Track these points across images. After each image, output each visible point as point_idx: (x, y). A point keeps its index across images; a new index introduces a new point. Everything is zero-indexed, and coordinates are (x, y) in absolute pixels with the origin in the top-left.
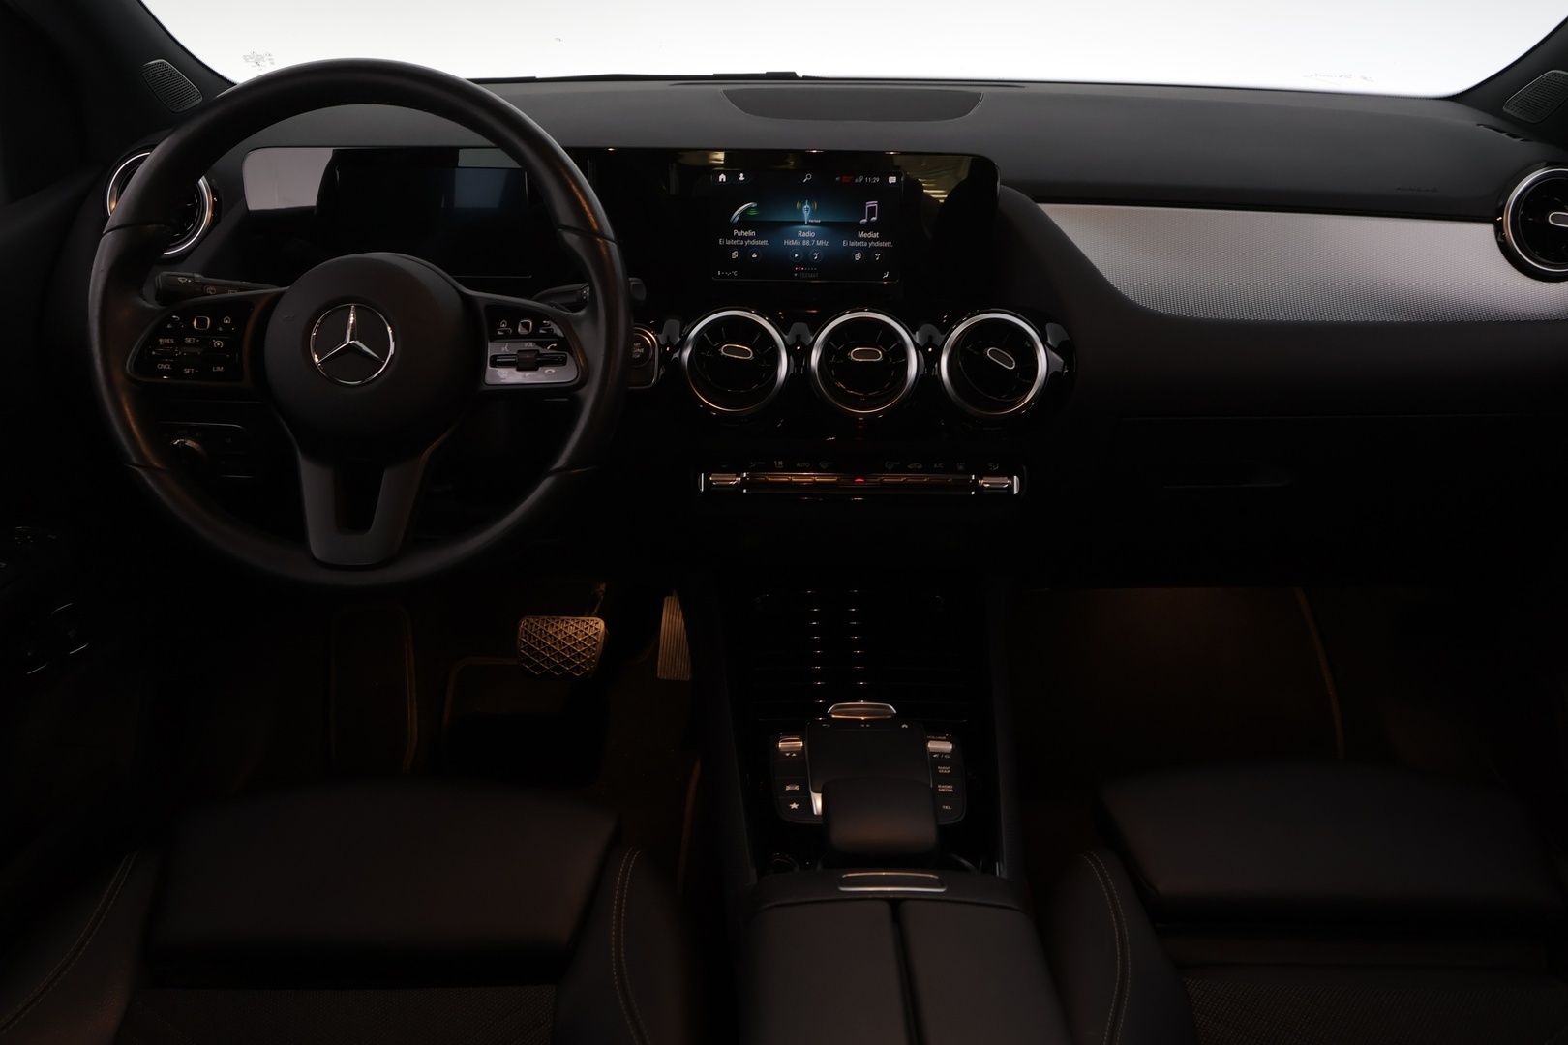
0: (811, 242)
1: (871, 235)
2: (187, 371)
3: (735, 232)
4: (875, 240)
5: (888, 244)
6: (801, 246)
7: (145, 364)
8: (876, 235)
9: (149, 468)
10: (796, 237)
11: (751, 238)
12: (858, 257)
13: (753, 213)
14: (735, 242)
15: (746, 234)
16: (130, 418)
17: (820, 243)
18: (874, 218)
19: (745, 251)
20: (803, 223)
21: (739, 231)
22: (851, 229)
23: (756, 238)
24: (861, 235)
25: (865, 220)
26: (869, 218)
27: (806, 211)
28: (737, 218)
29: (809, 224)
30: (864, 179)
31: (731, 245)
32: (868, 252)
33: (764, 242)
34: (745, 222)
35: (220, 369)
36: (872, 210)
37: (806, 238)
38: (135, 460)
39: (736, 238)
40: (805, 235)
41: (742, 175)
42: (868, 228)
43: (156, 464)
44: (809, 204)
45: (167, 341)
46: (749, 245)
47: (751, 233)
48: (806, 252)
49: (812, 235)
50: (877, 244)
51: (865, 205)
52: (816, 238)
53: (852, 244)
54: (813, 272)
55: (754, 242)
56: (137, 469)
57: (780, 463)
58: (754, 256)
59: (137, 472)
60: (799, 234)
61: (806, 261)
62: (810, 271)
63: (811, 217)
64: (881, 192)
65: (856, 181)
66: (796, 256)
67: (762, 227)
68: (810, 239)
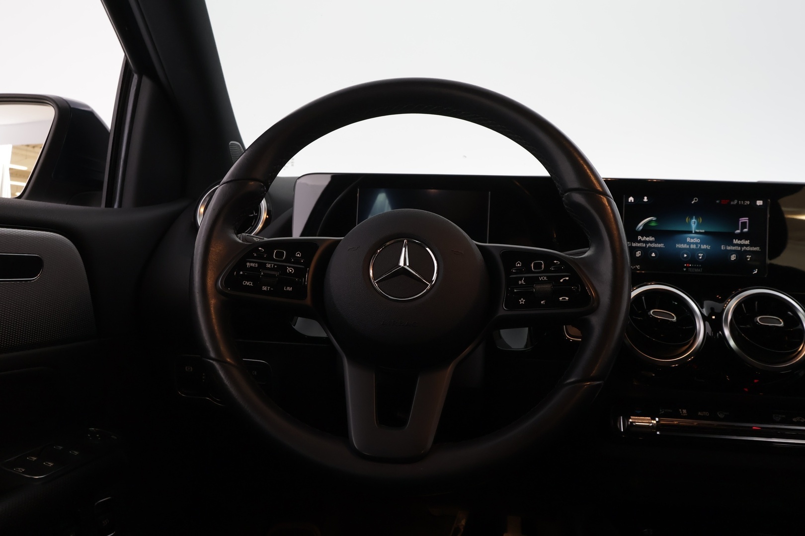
0: (697, 246)
1: (743, 242)
2: (264, 288)
3: (640, 237)
4: (746, 245)
5: (757, 249)
6: (690, 249)
7: (232, 281)
8: (747, 242)
9: (221, 361)
10: (685, 242)
11: (651, 242)
12: (733, 257)
13: (653, 224)
14: (639, 245)
15: (647, 239)
16: (214, 321)
17: (704, 247)
18: (746, 230)
19: (646, 251)
20: (691, 232)
21: (642, 237)
22: (728, 237)
23: (655, 242)
24: (736, 241)
25: (738, 231)
26: (742, 229)
27: (694, 224)
28: (641, 228)
29: (696, 233)
30: (738, 202)
31: (636, 247)
32: (741, 254)
33: (661, 245)
34: (647, 231)
35: (290, 289)
36: (744, 224)
37: (693, 243)
38: (212, 355)
39: (640, 241)
40: (692, 241)
41: (646, 198)
42: (741, 236)
43: (228, 360)
44: (695, 219)
45: (253, 265)
46: (649, 247)
47: (651, 239)
48: (693, 254)
49: (698, 241)
50: (748, 249)
51: (739, 220)
52: (700, 243)
53: (729, 248)
54: (699, 268)
55: (653, 245)
56: (214, 363)
57: (685, 411)
58: (653, 255)
59: (212, 365)
60: (688, 240)
61: (693, 259)
62: (696, 267)
63: (698, 227)
64: (751, 211)
65: (732, 203)
66: (685, 256)
67: (659, 235)
68: (696, 244)
